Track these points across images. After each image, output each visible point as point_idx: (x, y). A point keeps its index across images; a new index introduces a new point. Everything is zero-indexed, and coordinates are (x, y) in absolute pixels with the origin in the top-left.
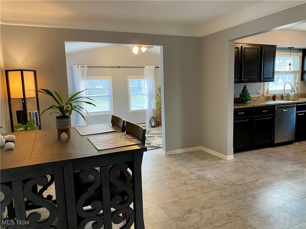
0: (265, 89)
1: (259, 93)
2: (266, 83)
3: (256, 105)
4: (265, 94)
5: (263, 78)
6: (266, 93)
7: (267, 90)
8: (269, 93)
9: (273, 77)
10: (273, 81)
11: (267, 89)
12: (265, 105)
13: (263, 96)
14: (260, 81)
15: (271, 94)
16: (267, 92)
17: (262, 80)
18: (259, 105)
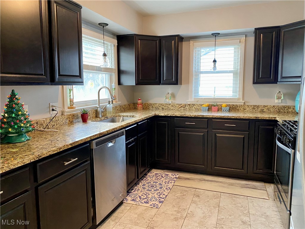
0: (67, 100)
1: (53, 110)
2: (67, 87)
3: (45, 152)
4: (67, 110)
5: (60, 75)
6: (68, 108)
7: (70, 101)
8: (75, 108)
9: (80, 76)
10: (81, 83)
11: (70, 99)
12: (70, 146)
13: (62, 115)
14: (52, 81)
15: (78, 110)
16: (69, 106)
17: (57, 80)
18: (54, 151)
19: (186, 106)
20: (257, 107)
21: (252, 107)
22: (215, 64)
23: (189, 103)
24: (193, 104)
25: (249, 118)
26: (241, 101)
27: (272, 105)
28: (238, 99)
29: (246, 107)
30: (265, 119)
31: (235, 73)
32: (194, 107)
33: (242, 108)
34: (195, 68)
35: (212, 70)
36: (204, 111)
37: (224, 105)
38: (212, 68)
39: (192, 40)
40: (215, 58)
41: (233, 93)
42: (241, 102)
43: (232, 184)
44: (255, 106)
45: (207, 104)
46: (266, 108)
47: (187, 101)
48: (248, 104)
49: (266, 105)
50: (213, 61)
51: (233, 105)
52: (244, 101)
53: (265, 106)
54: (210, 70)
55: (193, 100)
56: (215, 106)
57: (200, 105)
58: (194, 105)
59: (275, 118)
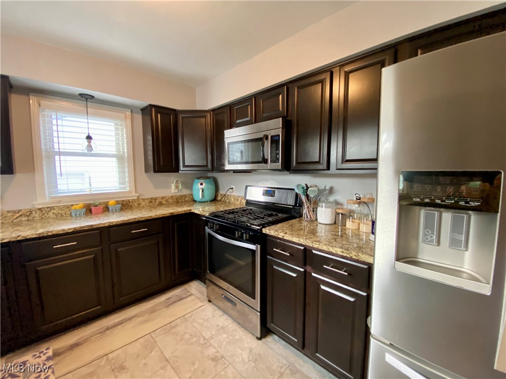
19: (34, 212)
20: (155, 200)
21: (149, 200)
22: (90, 142)
23: (40, 207)
24: (48, 208)
25: (163, 216)
26: (134, 194)
27: (170, 195)
28: (130, 192)
29: (141, 201)
30: (180, 213)
31: (120, 158)
32: (51, 212)
33: (136, 203)
34: (46, 145)
35: (86, 151)
36: (78, 216)
37: (111, 202)
38: (84, 148)
39: (33, 95)
40: (89, 134)
41: (119, 185)
42: (133, 196)
43: (153, 310)
44: (151, 199)
45: (81, 205)
46: (165, 199)
47: (34, 203)
48: (143, 197)
49: (163, 196)
50: (85, 138)
51: (123, 201)
52: (138, 195)
53: (163, 198)
54: (81, 151)
55: (48, 200)
56: (96, 206)
57: (64, 208)
58: (52, 208)
59: (190, 210)
